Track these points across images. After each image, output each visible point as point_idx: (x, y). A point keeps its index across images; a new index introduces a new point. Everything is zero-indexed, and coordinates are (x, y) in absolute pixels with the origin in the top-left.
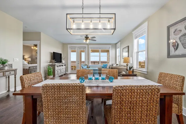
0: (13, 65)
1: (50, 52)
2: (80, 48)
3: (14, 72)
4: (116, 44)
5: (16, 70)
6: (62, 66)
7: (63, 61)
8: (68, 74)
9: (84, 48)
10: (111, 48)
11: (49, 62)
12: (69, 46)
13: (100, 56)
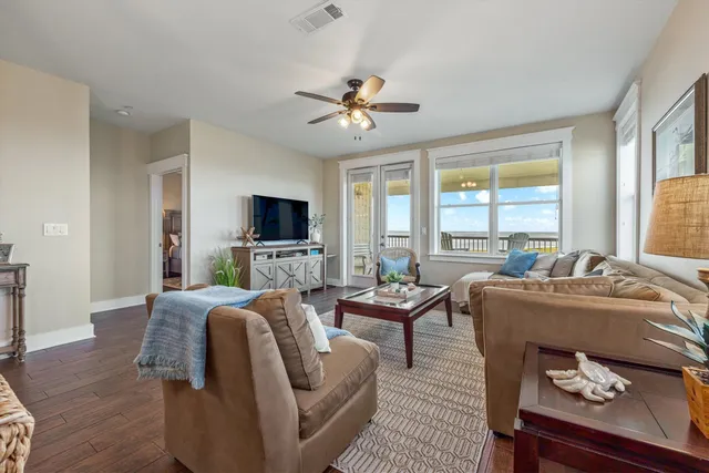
0: (13, 248)
1: (243, 198)
2: (387, 168)
3: (11, 276)
4: (613, 110)
5: (24, 267)
6: (304, 252)
7: (316, 234)
8: (342, 288)
9: (407, 166)
10: (567, 150)
11: (235, 235)
12: (344, 166)
13: (493, 207)
